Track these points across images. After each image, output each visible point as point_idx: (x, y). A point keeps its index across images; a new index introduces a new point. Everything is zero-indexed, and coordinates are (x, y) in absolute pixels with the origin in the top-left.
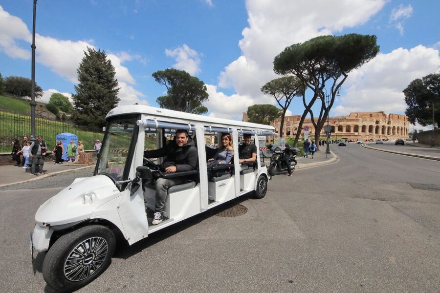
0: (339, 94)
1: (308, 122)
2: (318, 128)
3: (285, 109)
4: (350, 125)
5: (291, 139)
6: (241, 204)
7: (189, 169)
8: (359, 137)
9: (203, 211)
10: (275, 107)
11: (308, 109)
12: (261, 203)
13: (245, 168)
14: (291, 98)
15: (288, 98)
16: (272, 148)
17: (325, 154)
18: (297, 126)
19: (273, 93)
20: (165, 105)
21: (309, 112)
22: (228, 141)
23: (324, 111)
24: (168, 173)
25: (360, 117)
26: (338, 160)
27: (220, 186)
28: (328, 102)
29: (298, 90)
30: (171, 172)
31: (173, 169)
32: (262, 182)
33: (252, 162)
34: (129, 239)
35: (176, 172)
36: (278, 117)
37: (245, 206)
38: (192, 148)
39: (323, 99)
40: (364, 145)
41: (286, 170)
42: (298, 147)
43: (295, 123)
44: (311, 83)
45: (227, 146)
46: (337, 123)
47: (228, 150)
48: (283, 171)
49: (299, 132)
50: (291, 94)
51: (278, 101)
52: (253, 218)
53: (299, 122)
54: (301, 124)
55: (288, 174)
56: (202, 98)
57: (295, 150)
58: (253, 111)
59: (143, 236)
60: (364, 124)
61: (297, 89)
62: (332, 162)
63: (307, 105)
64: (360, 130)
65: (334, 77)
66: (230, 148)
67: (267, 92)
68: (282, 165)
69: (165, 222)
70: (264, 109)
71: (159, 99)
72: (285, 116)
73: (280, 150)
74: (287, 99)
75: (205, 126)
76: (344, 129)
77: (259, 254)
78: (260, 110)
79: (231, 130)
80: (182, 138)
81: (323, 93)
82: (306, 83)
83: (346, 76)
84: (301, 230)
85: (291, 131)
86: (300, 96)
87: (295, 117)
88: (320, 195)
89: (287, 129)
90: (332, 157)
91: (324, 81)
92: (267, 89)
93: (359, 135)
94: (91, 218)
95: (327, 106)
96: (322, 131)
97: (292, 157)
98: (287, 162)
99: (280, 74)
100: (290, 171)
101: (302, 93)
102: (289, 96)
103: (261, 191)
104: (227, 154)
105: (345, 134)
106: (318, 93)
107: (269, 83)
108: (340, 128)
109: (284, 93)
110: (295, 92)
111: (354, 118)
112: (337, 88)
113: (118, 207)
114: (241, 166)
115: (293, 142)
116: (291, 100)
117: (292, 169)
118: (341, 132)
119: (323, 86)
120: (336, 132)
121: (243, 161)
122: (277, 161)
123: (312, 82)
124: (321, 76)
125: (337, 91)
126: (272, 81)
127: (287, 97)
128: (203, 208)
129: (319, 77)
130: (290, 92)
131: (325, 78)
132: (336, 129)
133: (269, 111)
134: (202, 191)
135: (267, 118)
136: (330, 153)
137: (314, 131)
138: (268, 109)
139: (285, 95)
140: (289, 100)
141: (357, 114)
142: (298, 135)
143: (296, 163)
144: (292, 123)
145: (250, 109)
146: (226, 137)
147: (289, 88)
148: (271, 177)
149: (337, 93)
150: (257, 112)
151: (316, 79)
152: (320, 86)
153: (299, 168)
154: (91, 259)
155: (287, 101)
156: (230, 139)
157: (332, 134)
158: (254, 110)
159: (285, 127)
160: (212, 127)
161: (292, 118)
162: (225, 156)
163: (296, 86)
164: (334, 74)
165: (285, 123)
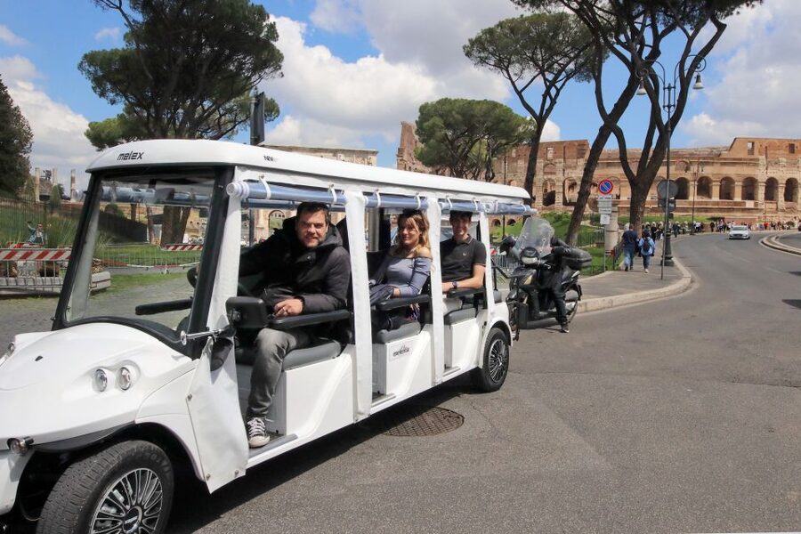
0: (700, 84)
1: (609, 165)
2: (639, 186)
3: (541, 120)
4: (734, 177)
5: (559, 218)
6: (442, 406)
7: (332, 307)
8: (756, 215)
9: (361, 418)
10: (509, 110)
11: (610, 124)
12: (495, 402)
13: (454, 307)
14: (558, 85)
15: (550, 85)
16: (514, 249)
17: (660, 268)
18: (578, 174)
19: (502, 65)
20: (115, 84)
21: (612, 134)
22: (416, 233)
23: (657, 134)
24: (281, 316)
25: (760, 153)
26: (696, 286)
27: (396, 354)
28: (669, 107)
29: (581, 60)
30: (290, 315)
31: (294, 305)
32: (497, 348)
33: (472, 289)
34: (208, 478)
35: (303, 313)
36: (517, 145)
37: (456, 410)
38: (338, 252)
39: (653, 95)
40: (769, 240)
41: (552, 315)
42: (579, 244)
43: (570, 167)
44: (619, 42)
45: (413, 245)
46: (694, 169)
47: (417, 256)
48: (545, 317)
49: (584, 194)
50: (559, 73)
51: (519, 93)
52: (482, 435)
53: (582, 163)
54: (588, 171)
55: (559, 327)
56: (259, 67)
57: (577, 256)
58: (438, 121)
59: (236, 473)
60: (771, 175)
61: (577, 56)
62: (675, 293)
63: (609, 109)
64: (761, 192)
65: (688, 27)
66: (424, 250)
67: (483, 61)
68: (541, 300)
69: (276, 443)
70: (473, 116)
71: (91, 58)
72: (541, 141)
73: (537, 255)
74: (548, 89)
75: (366, 194)
76: (716, 190)
77: (512, 500)
78: (459, 117)
79: (424, 203)
80: (318, 226)
81: (655, 78)
82: (605, 39)
83: (721, 28)
84: (600, 454)
85: (559, 189)
86: (588, 78)
87: (571, 143)
88: (644, 379)
89: (545, 184)
90: (679, 277)
91: (657, 38)
92: (484, 49)
93: (756, 209)
94: (138, 421)
95: (665, 119)
96: (652, 195)
97: (568, 277)
98: (557, 292)
99: (528, 5)
100: (562, 318)
101: (592, 70)
102: (555, 80)
103: (494, 372)
104: (416, 265)
105: (717, 203)
106: (641, 74)
107: (490, 31)
108: (704, 187)
109: (536, 65)
110: (571, 66)
111: (743, 155)
112: (695, 65)
113: (190, 398)
114: (446, 301)
115: (565, 229)
116: (558, 91)
117: (569, 313)
118: (705, 199)
119: (655, 53)
120: (691, 199)
121: (450, 285)
122: (527, 290)
123: (622, 38)
124: (648, 22)
125: (695, 74)
126: (501, 25)
127: (545, 80)
128: (361, 409)
129: (644, 25)
130: (556, 66)
131: (661, 28)
132: (692, 189)
133: (489, 124)
134: (359, 364)
135: (481, 148)
136: (672, 264)
137: (626, 194)
138: (486, 115)
139: (542, 73)
140: (553, 92)
141: (753, 143)
142: (579, 207)
143: (580, 294)
144: (560, 163)
145: (426, 112)
146: (411, 220)
147: (552, 51)
148: (518, 334)
149: (693, 80)
150: (448, 126)
151: (634, 31)
152: (646, 52)
153: (587, 311)
154: (134, 522)
155: (547, 93)
156: (423, 227)
157: (680, 203)
158: (441, 116)
159: (539, 177)
160: (381, 194)
161: (562, 147)
162: (409, 272)
163: (573, 45)
164: (687, 18)
165: (540, 163)
